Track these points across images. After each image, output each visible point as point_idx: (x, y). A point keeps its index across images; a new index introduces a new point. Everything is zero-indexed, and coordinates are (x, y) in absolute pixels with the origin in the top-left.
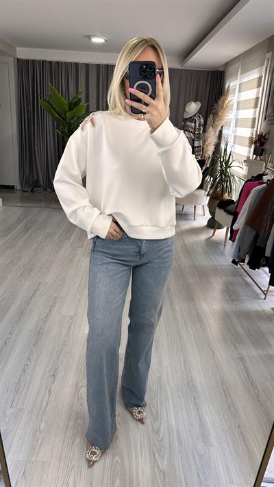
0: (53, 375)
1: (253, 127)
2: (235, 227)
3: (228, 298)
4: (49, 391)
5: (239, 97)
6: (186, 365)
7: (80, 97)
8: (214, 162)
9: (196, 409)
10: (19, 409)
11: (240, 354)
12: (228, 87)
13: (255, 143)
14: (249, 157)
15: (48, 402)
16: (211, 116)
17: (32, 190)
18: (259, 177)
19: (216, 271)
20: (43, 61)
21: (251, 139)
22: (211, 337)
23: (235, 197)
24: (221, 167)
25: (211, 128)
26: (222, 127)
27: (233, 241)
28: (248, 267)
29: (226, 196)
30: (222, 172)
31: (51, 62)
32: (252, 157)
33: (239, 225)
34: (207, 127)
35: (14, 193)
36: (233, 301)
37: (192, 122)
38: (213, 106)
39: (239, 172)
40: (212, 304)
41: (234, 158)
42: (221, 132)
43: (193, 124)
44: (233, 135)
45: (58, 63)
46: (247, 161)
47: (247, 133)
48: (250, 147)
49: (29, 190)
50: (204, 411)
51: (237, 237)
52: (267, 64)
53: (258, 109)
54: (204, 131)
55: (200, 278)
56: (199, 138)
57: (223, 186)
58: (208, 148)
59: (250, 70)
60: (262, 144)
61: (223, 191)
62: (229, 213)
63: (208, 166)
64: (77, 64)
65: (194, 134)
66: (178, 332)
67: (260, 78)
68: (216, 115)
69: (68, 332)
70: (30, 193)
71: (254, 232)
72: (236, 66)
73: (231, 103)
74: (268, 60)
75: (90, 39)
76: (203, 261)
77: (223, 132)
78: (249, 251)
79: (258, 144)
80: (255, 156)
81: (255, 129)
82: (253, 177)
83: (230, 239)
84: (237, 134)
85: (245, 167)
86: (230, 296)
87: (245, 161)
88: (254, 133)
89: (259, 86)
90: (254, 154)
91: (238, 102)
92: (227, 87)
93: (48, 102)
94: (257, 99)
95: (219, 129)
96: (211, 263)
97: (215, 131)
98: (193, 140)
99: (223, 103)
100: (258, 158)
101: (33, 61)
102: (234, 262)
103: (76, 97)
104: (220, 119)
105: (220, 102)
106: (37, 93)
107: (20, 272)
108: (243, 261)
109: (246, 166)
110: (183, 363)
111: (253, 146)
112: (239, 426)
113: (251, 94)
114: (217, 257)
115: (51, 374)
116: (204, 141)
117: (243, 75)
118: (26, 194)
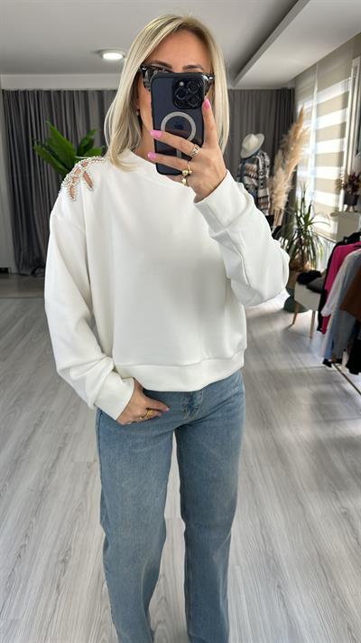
0: (64, 561)
1: (340, 164)
2: (325, 312)
3: (320, 418)
4: (58, 587)
5: (317, 123)
6: (264, 532)
7: (92, 137)
8: (287, 218)
9: (282, 604)
10: (12, 621)
11: (343, 507)
12: (302, 110)
13: (345, 187)
14: (338, 208)
15: (56, 606)
16: (280, 152)
17: (33, 273)
18: (354, 238)
19: (301, 377)
20: (38, 92)
21: (339, 181)
22: (299, 484)
23: (321, 267)
24: (298, 224)
25: (280, 169)
26: (296, 168)
27: (324, 332)
28: (348, 370)
29: (309, 266)
30: (300, 231)
31: (49, 92)
32: (342, 207)
33: (330, 308)
34: (275, 167)
35: (7, 278)
36: (328, 422)
37: (253, 163)
38: (282, 138)
39: (324, 229)
40: (298, 430)
41: (317, 211)
42: (295, 174)
43: (255, 166)
44: (313, 177)
45: (59, 92)
46: (336, 214)
47: (332, 173)
48: (338, 193)
49: (29, 273)
50: (294, 605)
51: (329, 327)
52: (355, 75)
53: (346, 139)
54: (272, 174)
55: (277, 390)
56: (264, 185)
57: (303, 251)
58: (279, 197)
59: (329, 86)
60: (355, 189)
61: (304, 259)
62: (314, 290)
63: (280, 224)
64: (85, 93)
65: (257, 179)
66: (250, 479)
67: (346, 95)
68: (286, 150)
69: (85, 489)
70: (30, 277)
71: (353, 320)
72: (309, 80)
73: (307, 133)
74: (356, 69)
75: (101, 56)
76: (282, 363)
77: (298, 174)
78: (348, 346)
79: (349, 189)
80: (346, 206)
81: (344, 168)
82: (345, 238)
83: (318, 329)
84: (318, 176)
85: (332, 223)
86: (323, 416)
87: (332, 215)
88: (343, 173)
89: (345, 106)
90: (345, 203)
91: (317, 132)
92: (299, 110)
93: (48, 148)
94: (343, 125)
95: (292, 170)
96: (293, 366)
97: (287, 173)
98: (257, 188)
99: (296, 133)
100: (351, 209)
101: (24, 92)
102: (326, 362)
103: (86, 138)
104: (292, 157)
105: (291, 132)
106: (32, 136)
107: (14, 399)
108: (340, 361)
109: (335, 220)
110: (258, 529)
111: (342, 192)
112: (350, 629)
113: (334, 118)
114: (300, 355)
115: (61, 558)
116: (272, 189)
117: (321, 93)
118: (25, 279)
